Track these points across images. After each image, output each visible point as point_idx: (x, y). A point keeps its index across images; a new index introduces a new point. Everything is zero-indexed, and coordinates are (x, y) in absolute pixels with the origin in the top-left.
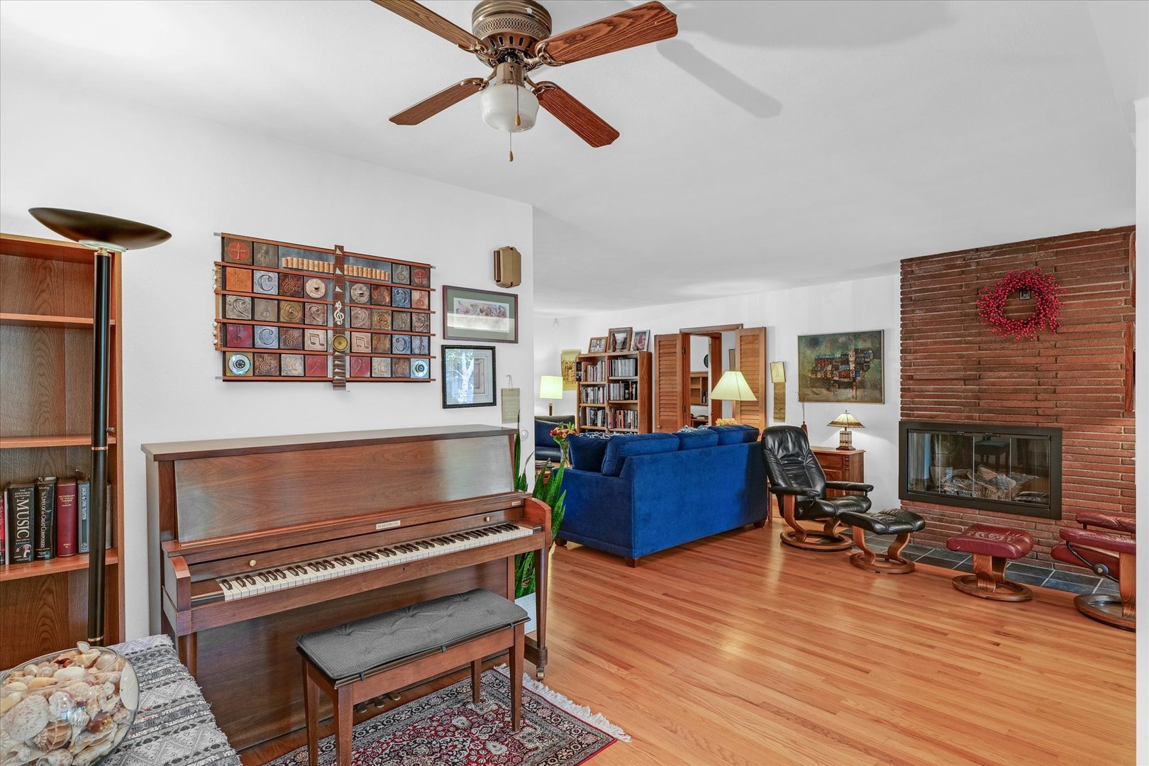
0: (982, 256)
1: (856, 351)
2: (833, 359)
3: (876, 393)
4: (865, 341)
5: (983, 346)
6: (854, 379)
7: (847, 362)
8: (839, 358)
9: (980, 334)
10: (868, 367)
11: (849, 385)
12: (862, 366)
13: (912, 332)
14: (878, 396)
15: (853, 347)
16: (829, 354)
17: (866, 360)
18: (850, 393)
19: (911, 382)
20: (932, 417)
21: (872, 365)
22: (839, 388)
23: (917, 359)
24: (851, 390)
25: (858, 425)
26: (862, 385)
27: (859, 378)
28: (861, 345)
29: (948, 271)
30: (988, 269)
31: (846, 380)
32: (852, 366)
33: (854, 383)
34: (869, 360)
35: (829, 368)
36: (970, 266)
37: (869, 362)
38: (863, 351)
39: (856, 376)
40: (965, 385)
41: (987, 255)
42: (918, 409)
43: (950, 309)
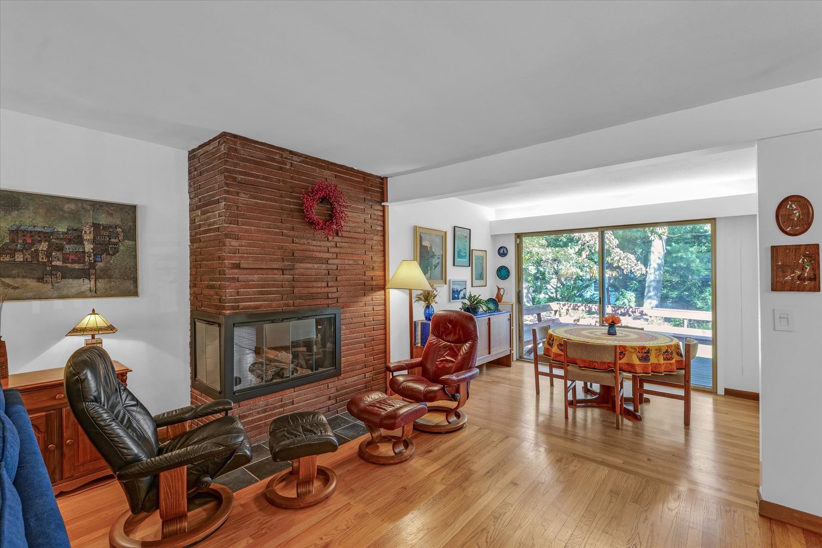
0: (294, 158)
1: (96, 226)
2: (52, 233)
3: (129, 285)
4: (111, 215)
5: (296, 240)
6: (92, 266)
7: (80, 240)
8: (63, 233)
9: (293, 229)
10: (116, 251)
11: (84, 274)
12: (104, 247)
13: (238, 216)
14: (132, 287)
15: (90, 221)
16: (41, 224)
17: (113, 240)
18: (86, 285)
19: (236, 271)
20: (256, 307)
21: (121, 248)
22: (63, 277)
23: (242, 246)
24: (87, 281)
25: (110, 329)
26: (106, 274)
27: (100, 265)
28: (103, 220)
29: (269, 162)
30: (298, 173)
31: (77, 266)
32: (88, 247)
33: (92, 271)
34: (117, 240)
35: (44, 246)
36: (286, 165)
37: (116, 244)
38: (106, 228)
39: (95, 261)
40: (283, 274)
41: (298, 160)
42: (243, 300)
43: (270, 200)
